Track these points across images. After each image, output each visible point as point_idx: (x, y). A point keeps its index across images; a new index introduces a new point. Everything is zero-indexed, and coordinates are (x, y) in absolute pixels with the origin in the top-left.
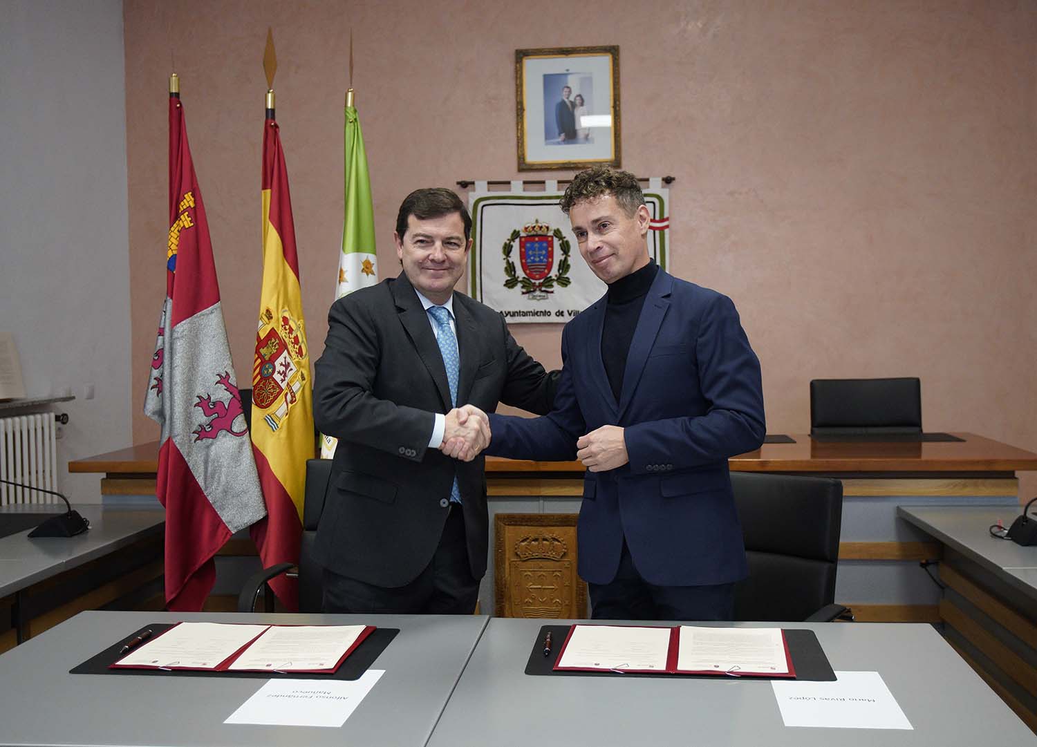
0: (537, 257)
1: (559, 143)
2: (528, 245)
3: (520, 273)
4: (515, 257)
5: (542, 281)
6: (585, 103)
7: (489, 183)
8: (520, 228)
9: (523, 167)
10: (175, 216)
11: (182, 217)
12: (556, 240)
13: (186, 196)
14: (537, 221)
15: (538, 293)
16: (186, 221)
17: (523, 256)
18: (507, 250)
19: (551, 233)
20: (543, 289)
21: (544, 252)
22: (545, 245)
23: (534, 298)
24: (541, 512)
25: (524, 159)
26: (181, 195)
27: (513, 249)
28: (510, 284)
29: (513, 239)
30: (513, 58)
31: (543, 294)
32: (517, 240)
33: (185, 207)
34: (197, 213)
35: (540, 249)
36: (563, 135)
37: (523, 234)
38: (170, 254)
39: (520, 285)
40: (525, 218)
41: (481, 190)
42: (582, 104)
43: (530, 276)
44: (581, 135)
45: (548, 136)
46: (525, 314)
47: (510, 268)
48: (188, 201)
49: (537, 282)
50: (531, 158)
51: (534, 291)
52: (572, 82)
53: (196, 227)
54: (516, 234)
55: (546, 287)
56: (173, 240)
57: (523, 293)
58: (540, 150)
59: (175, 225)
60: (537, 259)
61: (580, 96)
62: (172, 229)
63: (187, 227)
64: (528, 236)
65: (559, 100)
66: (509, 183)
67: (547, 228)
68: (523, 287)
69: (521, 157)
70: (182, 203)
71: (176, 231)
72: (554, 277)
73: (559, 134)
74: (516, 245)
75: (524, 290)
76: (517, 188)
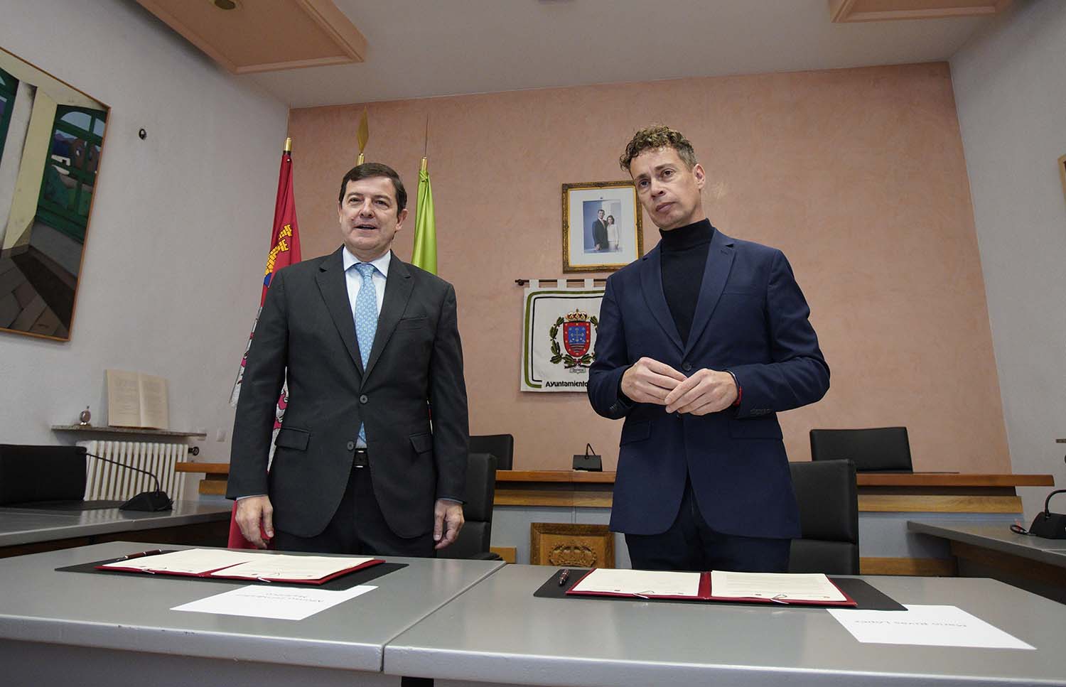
0: (577, 339)
1: (595, 252)
2: (570, 329)
3: (564, 352)
4: (560, 338)
5: (581, 358)
6: (615, 222)
7: (540, 281)
8: (563, 315)
9: (567, 270)
10: (275, 243)
11: (280, 243)
12: (592, 325)
13: (285, 227)
14: (577, 311)
15: (577, 367)
16: (283, 246)
17: (566, 337)
18: (554, 333)
19: (588, 320)
20: (582, 364)
21: (583, 335)
22: (584, 329)
23: (575, 371)
24: (574, 523)
25: (568, 263)
26: (282, 225)
27: (558, 332)
28: (555, 360)
29: (558, 325)
30: (560, 190)
31: (582, 368)
32: (562, 325)
33: (283, 236)
34: (293, 241)
35: (580, 332)
36: (598, 246)
37: (566, 321)
38: (267, 272)
39: (563, 361)
40: (567, 308)
41: (534, 286)
42: (613, 223)
43: (572, 354)
44: (612, 245)
45: (586, 247)
46: (567, 384)
47: (556, 348)
48: (287, 231)
49: (577, 359)
50: (573, 263)
51: (575, 366)
52: (604, 206)
53: (291, 251)
54: (560, 321)
55: (585, 362)
56: (271, 261)
57: (566, 367)
58: (580, 256)
59: (274, 250)
60: (577, 340)
61: (611, 216)
62: (272, 253)
63: (283, 250)
64: (570, 322)
65: (595, 220)
66: (556, 281)
67: (586, 316)
68: (565, 363)
69: (566, 262)
70: (282, 233)
71: (274, 255)
72: (591, 355)
73: (595, 246)
74: (561, 329)
75: (567, 365)
76: (562, 285)
